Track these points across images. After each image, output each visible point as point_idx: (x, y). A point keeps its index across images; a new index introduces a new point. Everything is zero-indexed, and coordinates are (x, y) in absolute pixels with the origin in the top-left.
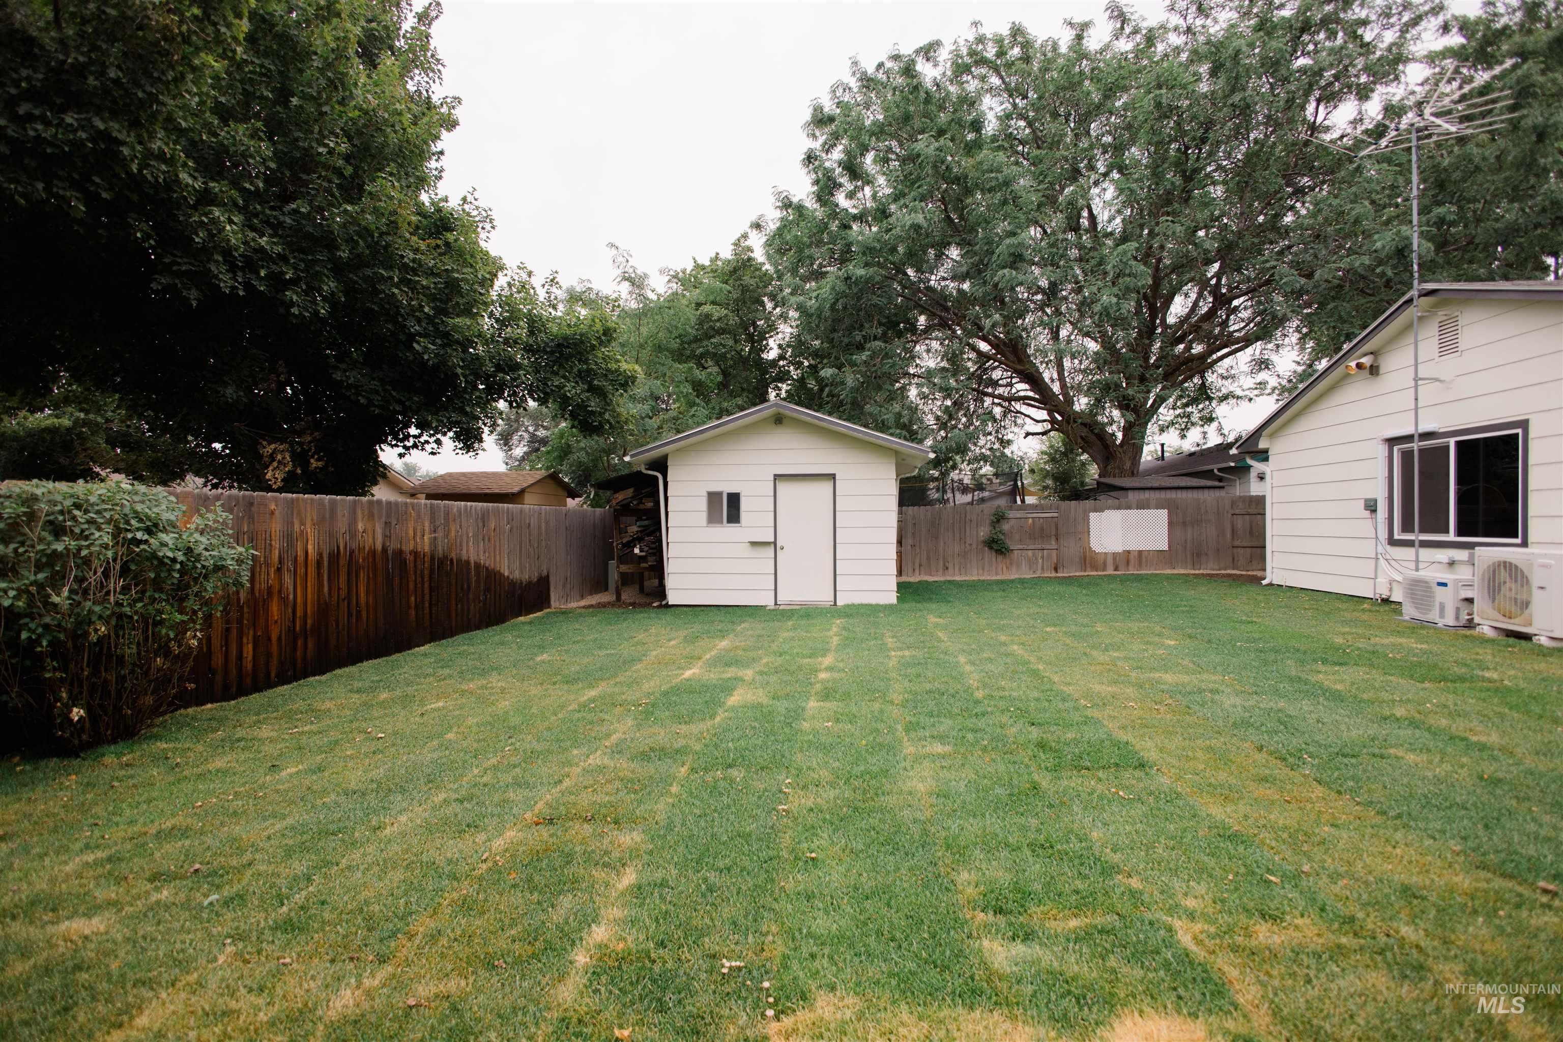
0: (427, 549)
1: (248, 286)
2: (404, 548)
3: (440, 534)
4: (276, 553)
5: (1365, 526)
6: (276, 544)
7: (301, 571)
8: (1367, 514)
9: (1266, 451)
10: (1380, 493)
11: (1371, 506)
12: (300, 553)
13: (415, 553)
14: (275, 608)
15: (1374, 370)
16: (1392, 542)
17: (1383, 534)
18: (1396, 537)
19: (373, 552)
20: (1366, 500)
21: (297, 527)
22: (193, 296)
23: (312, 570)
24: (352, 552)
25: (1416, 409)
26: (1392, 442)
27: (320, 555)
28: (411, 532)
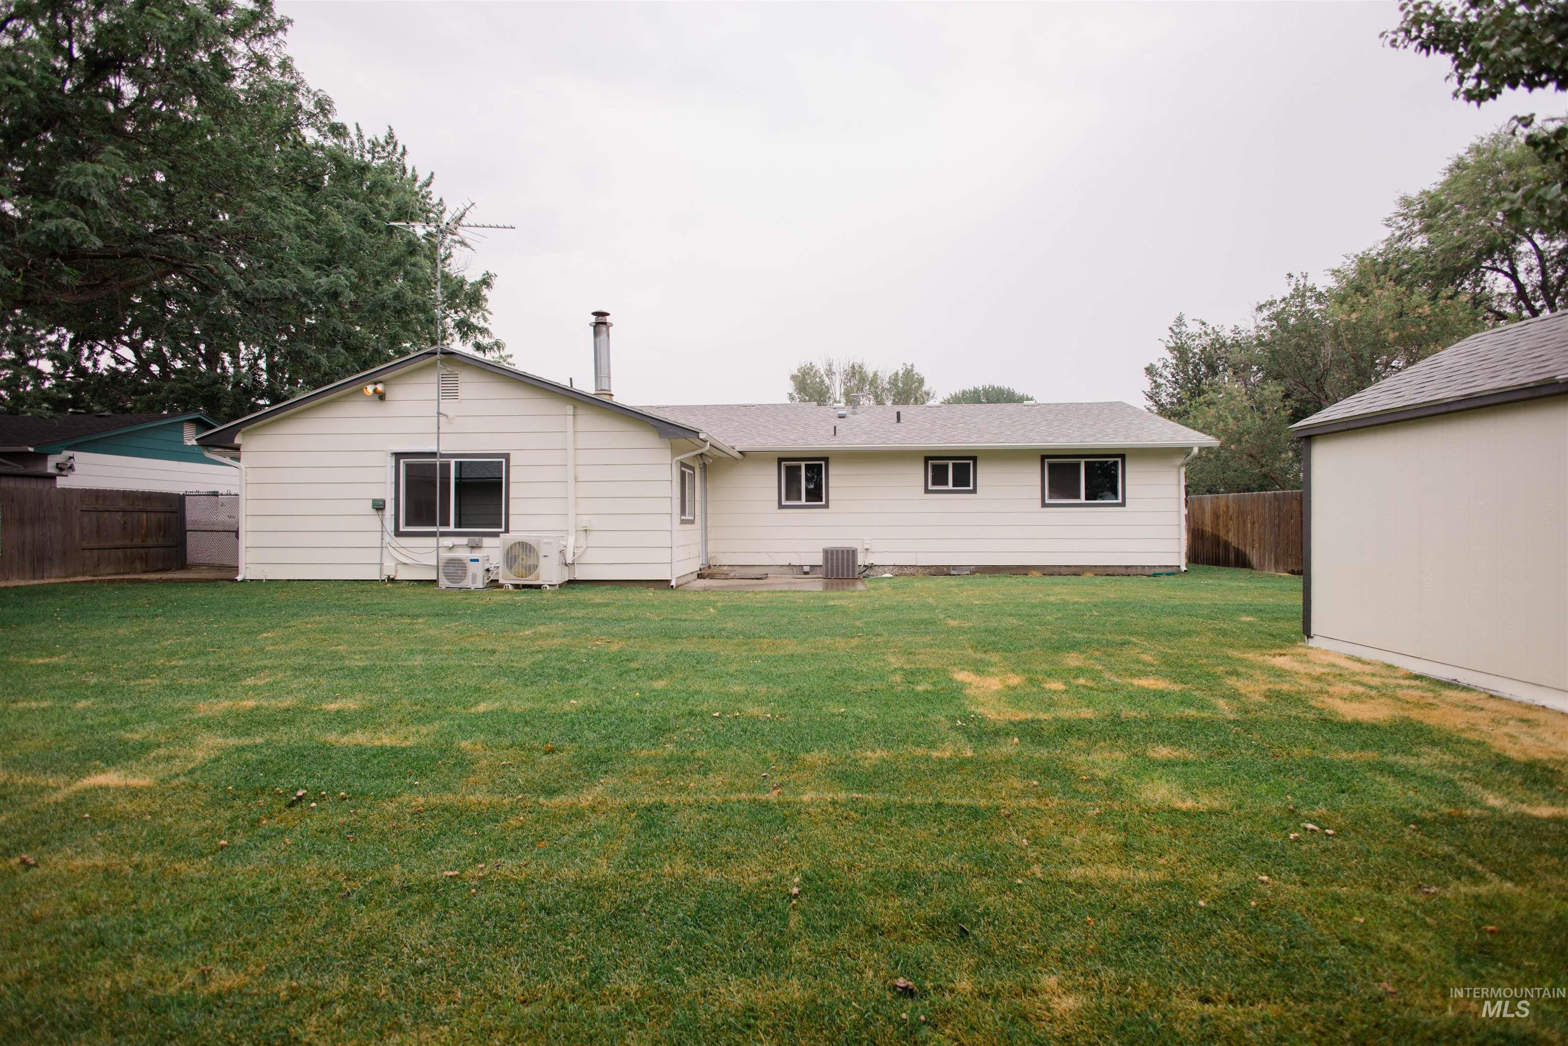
5: (374, 521)
8: (374, 512)
9: (237, 448)
10: (388, 496)
11: (379, 506)
15: (382, 397)
16: (398, 533)
17: (390, 526)
18: (402, 529)
20: (374, 500)
25: (438, 433)
26: (398, 456)
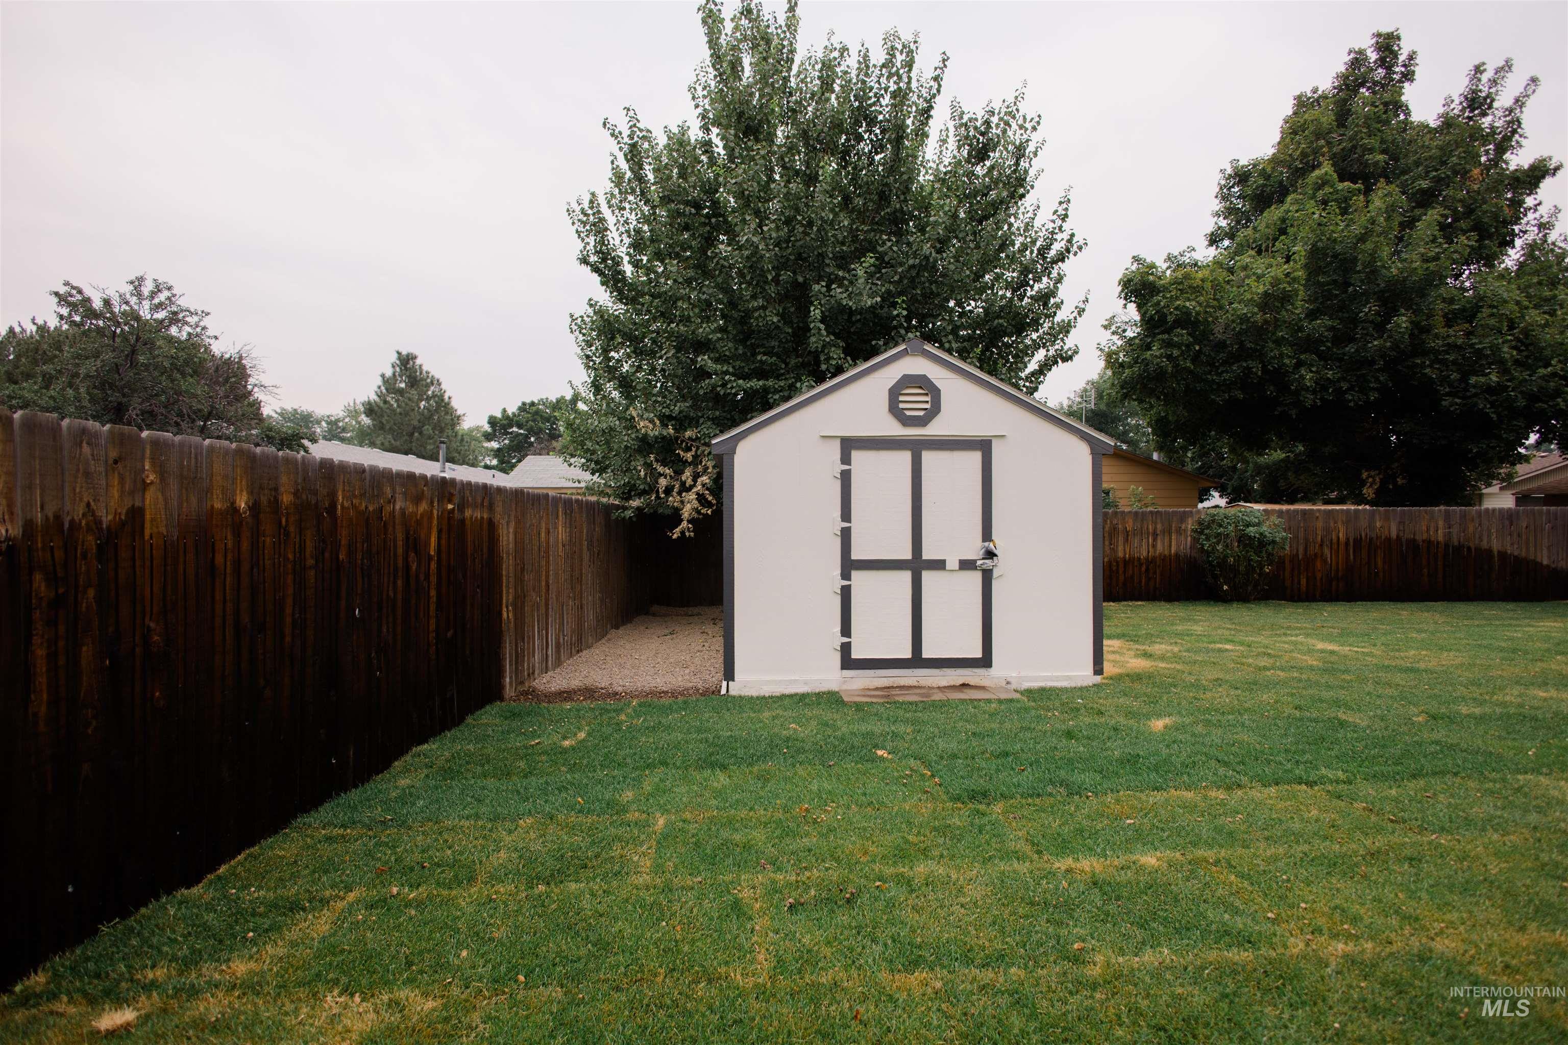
0: (1441, 538)
1: (1322, 399)
2: (1417, 538)
3: (1455, 530)
4: (1319, 538)
6: (1319, 532)
7: (1335, 546)
12: (1334, 537)
13: (1429, 542)
14: (1318, 564)
19: (1388, 539)
21: (1332, 524)
22: (1293, 413)
23: (1342, 547)
24: (1371, 539)
27: (1348, 539)
28: (1424, 528)
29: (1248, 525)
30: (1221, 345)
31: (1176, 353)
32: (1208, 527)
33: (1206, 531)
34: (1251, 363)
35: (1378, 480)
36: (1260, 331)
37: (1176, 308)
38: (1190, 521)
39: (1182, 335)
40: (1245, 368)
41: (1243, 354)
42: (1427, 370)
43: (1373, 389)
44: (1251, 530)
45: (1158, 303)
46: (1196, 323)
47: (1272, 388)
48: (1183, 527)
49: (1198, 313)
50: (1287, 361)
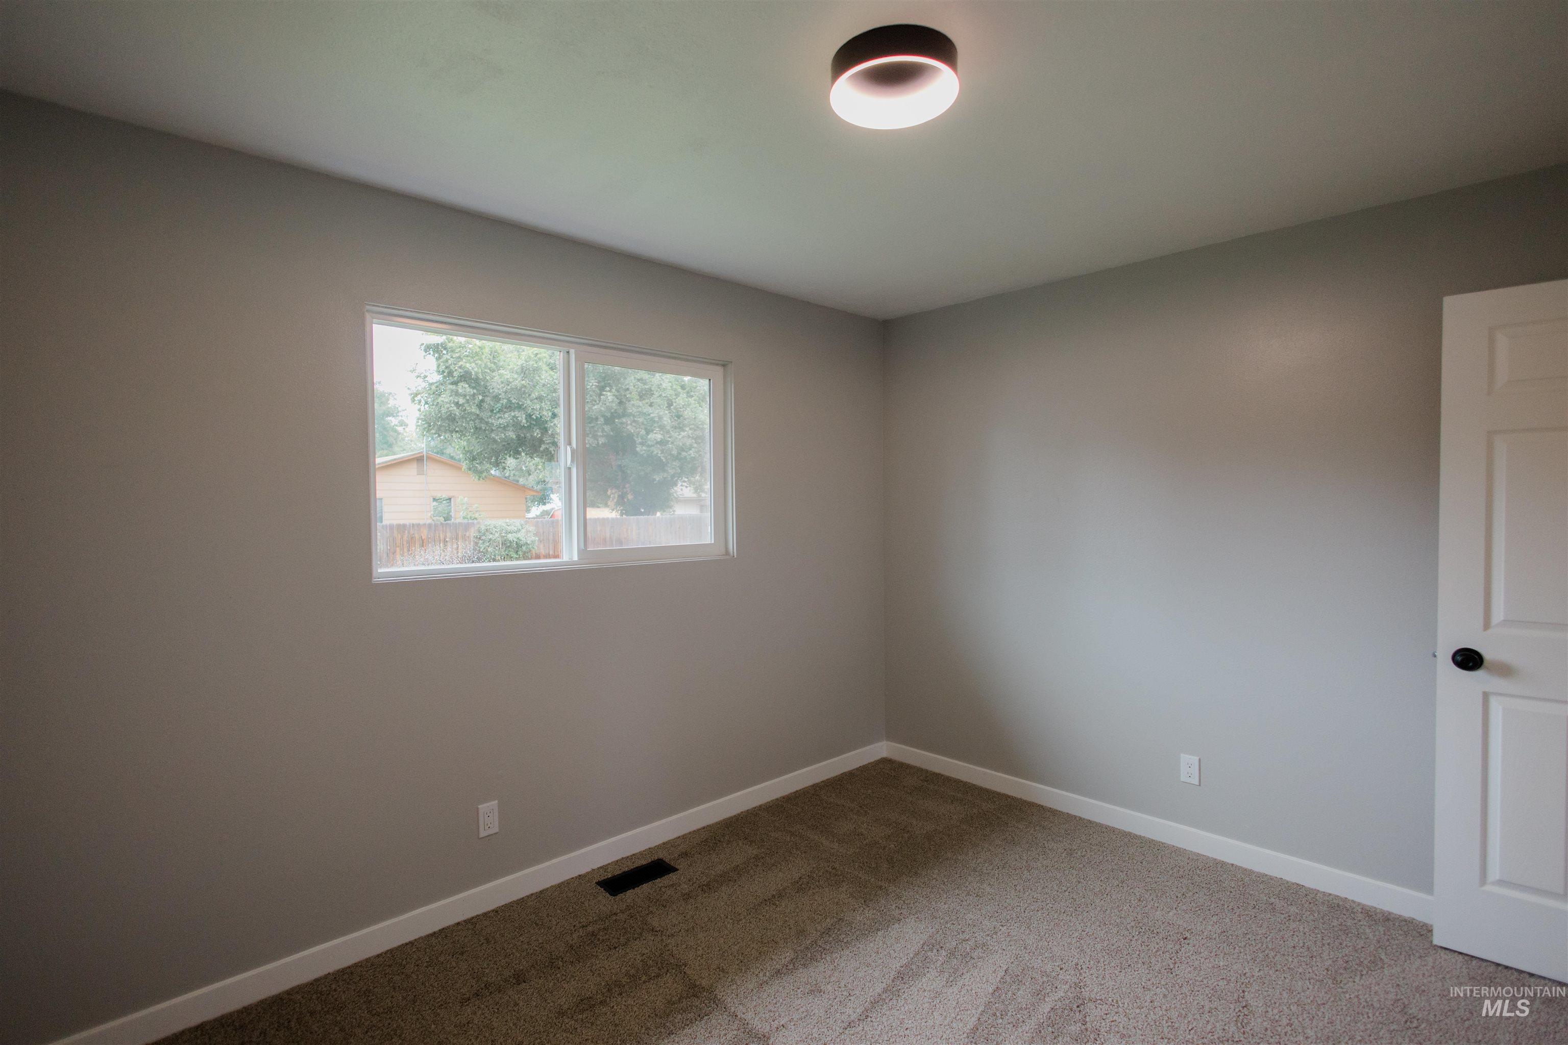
29: (508, 532)
30: (497, 398)
31: (461, 401)
32: (484, 534)
33: (483, 538)
34: (517, 413)
35: (616, 496)
36: (521, 392)
37: (460, 367)
38: (472, 530)
39: (463, 388)
40: (514, 417)
41: (509, 407)
42: (628, 427)
43: (601, 436)
44: (510, 537)
45: (447, 361)
46: (477, 380)
47: (538, 431)
48: (467, 534)
49: (477, 373)
50: (545, 413)
